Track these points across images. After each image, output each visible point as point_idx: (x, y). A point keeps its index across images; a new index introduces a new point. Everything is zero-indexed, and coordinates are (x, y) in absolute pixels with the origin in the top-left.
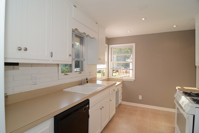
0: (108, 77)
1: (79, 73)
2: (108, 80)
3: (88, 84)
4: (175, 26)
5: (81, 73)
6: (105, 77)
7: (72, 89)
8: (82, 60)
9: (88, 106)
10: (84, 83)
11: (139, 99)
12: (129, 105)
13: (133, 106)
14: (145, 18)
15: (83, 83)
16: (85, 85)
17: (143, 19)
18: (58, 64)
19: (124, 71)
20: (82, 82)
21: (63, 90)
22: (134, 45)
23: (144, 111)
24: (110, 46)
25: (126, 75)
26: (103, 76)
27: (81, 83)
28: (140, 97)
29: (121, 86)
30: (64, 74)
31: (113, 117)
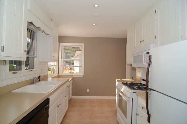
0: (58, 74)
1: (30, 71)
2: (58, 77)
3: (41, 82)
4: (114, 34)
5: (32, 71)
6: (56, 74)
7: (22, 89)
8: (34, 57)
9: (48, 105)
10: (36, 82)
11: (87, 92)
12: (78, 99)
13: (82, 99)
14: (96, 25)
15: (34, 82)
16: (37, 84)
17: (94, 25)
18: (5, 61)
19: (69, 68)
20: (34, 80)
21: (12, 92)
22: (83, 45)
23: (92, 102)
24: (61, 44)
25: (71, 72)
26: (54, 73)
27: (32, 82)
28: (88, 91)
29: (72, 82)
30: (12, 72)
31: (67, 112)
